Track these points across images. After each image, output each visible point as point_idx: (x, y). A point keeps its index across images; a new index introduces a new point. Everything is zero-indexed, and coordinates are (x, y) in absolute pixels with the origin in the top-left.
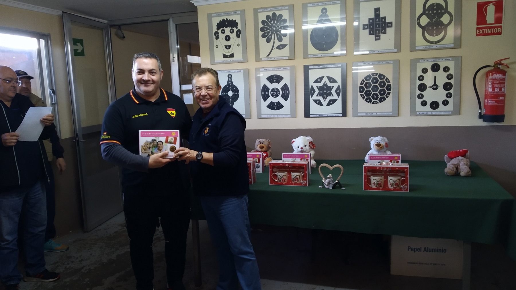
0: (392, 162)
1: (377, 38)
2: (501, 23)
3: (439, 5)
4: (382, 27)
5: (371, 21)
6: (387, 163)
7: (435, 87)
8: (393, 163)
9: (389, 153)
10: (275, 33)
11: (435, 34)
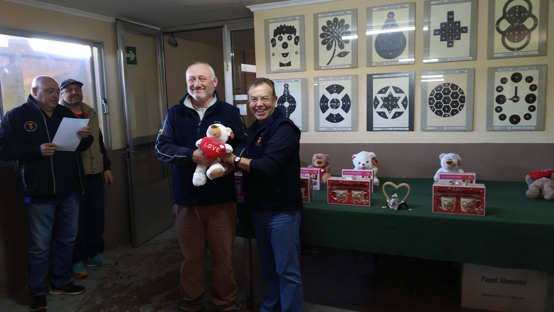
0: (466, 181)
1: (450, 45)
3: (521, 8)
4: (455, 32)
5: (443, 26)
6: (460, 184)
7: (515, 99)
8: (467, 183)
9: (461, 172)
10: (336, 40)
11: (516, 39)
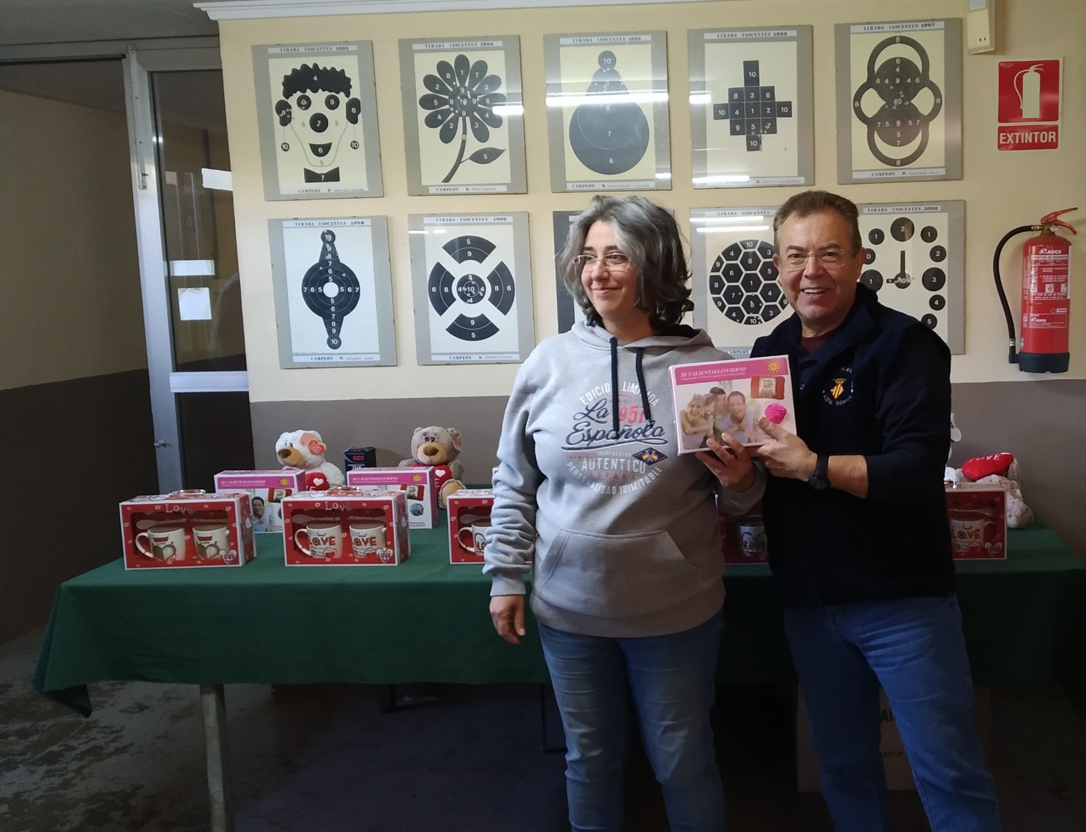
1: (754, 145)
2: (1056, 119)
3: (906, 63)
4: (765, 114)
5: (736, 96)
10: (467, 116)
11: (899, 139)
